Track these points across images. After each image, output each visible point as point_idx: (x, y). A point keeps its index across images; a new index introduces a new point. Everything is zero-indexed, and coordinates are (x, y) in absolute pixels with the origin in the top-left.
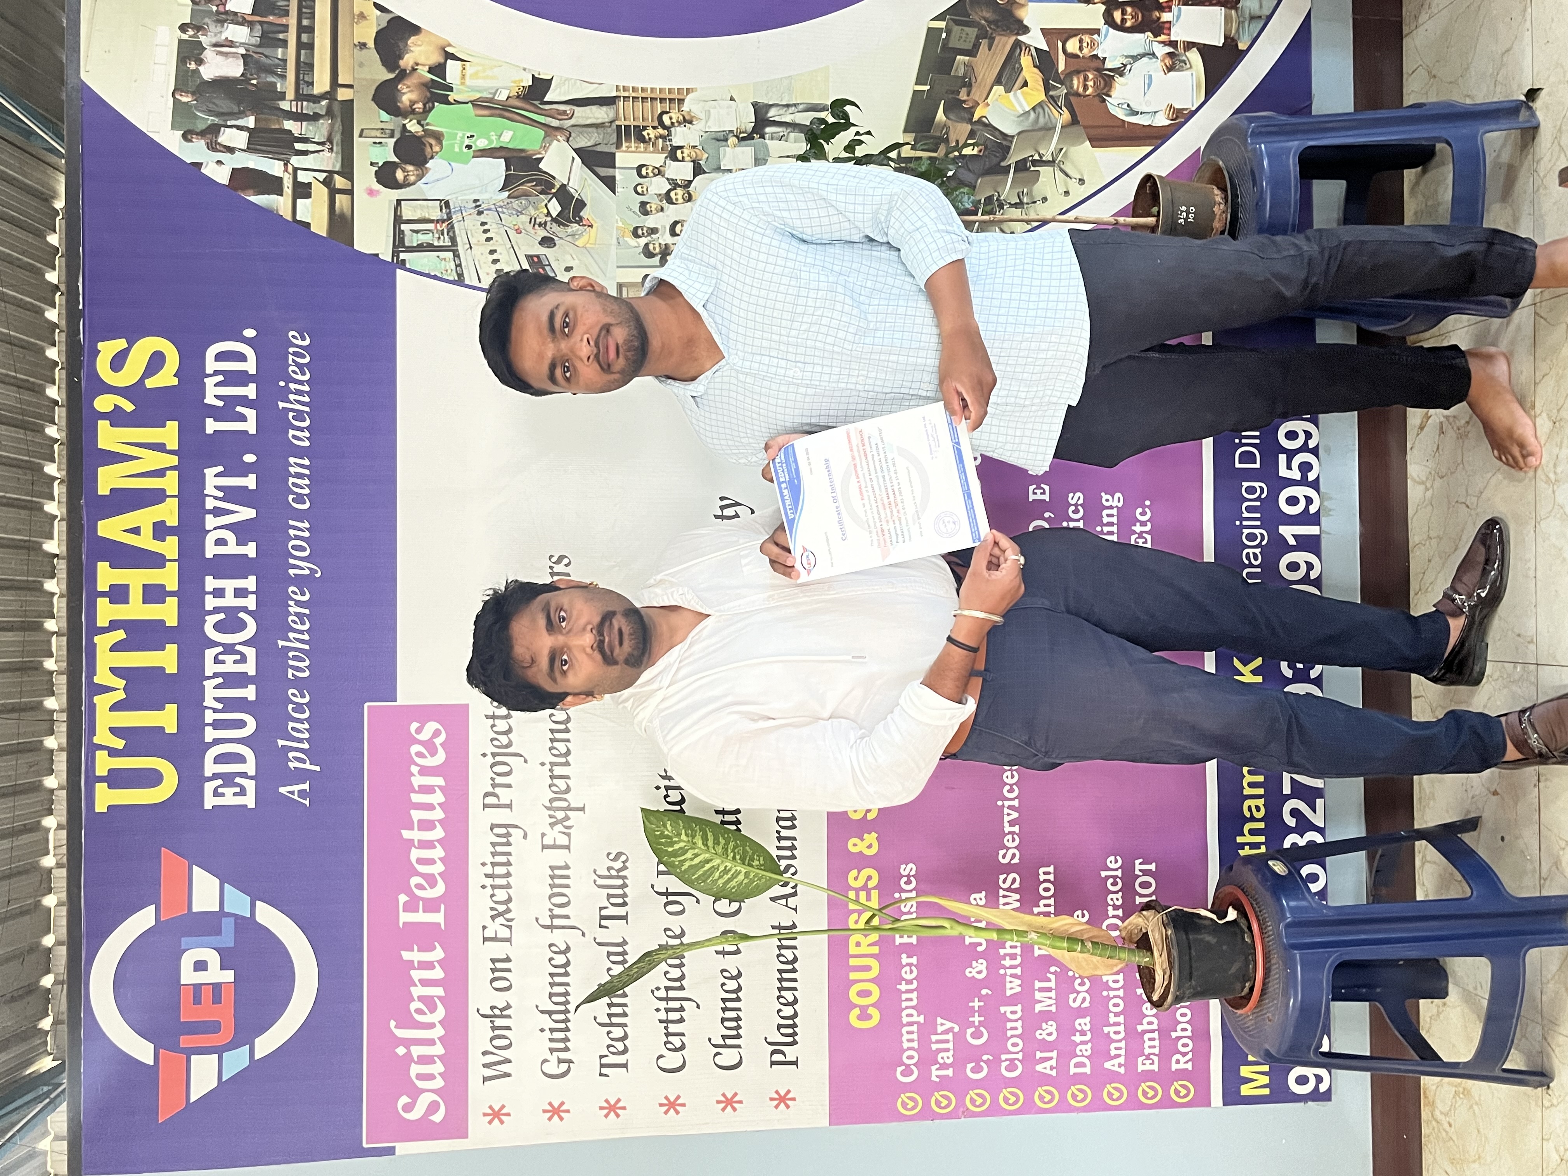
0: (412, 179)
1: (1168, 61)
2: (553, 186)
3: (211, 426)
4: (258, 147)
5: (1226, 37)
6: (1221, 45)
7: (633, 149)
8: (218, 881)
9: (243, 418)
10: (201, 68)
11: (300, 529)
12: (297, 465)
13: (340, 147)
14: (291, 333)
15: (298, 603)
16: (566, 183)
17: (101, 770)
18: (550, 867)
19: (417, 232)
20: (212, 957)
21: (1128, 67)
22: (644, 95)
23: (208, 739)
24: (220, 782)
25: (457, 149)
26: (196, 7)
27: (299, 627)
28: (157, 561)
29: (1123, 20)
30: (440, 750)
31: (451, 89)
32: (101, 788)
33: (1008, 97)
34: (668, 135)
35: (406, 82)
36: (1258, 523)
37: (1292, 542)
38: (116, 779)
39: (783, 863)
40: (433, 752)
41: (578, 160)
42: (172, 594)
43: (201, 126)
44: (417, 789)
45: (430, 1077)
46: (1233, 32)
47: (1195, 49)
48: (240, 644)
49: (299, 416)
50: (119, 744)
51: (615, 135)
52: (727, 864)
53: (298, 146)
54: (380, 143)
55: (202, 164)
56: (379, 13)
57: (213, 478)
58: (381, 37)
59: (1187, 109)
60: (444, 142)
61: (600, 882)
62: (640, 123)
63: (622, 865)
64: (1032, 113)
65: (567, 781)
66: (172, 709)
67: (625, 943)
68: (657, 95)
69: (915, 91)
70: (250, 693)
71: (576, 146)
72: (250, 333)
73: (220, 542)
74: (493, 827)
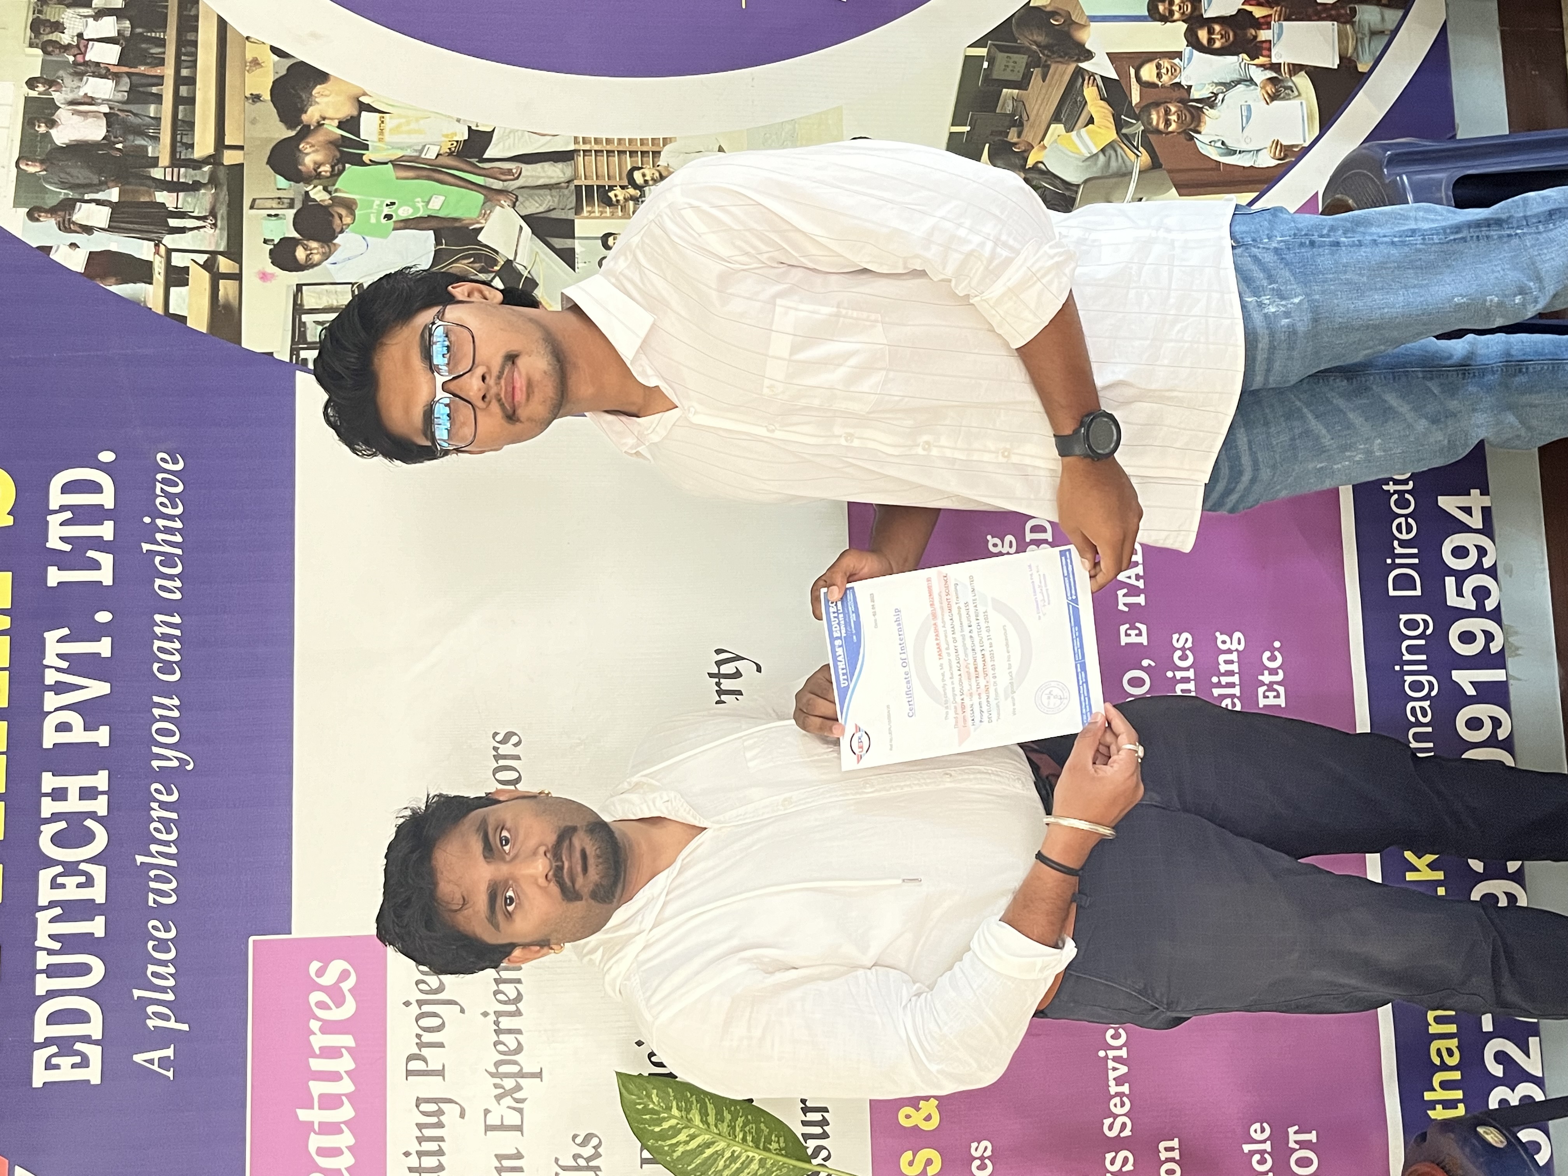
0: (316, 258)
1: (1270, 89)
2: (495, 262)
3: (54, 576)
4: (123, 225)
5: (1341, 58)
6: (1336, 67)
7: (597, 214)
9: (96, 566)
10: (53, 132)
11: (167, 707)
12: (164, 624)
13: (225, 222)
14: (160, 455)
15: (163, 805)
16: (512, 258)
18: (496, 1156)
21: (1220, 97)
22: (609, 148)
23: (40, 991)
24: (54, 1049)
25: (373, 220)
26: (49, 58)
27: (164, 837)
29: (1211, 41)
30: (349, 998)
31: (366, 147)
33: (1070, 136)
34: (641, 196)
35: (310, 140)
36: (1425, 668)
37: (1471, 691)
39: (812, 1144)
40: (339, 1002)
41: (527, 230)
43: (52, 202)
44: (317, 1052)
46: (1350, 51)
47: (1303, 73)
48: (86, 861)
49: (169, 561)
51: (574, 196)
52: (735, 1148)
53: (173, 222)
54: (276, 215)
55: (51, 247)
56: (276, 58)
57: (55, 644)
58: (279, 89)
59: (1297, 146)
60: (357, 212)
62: (606, 182)
63: (593, 1151)
64: (1101, 156)
65: (519, 1036)
68: (626, 147)
69: (951, 133)
70: (97, 927)
71: (523, 214)
72: (107, 457)
73: (64, 727)
74: (419, 1102)
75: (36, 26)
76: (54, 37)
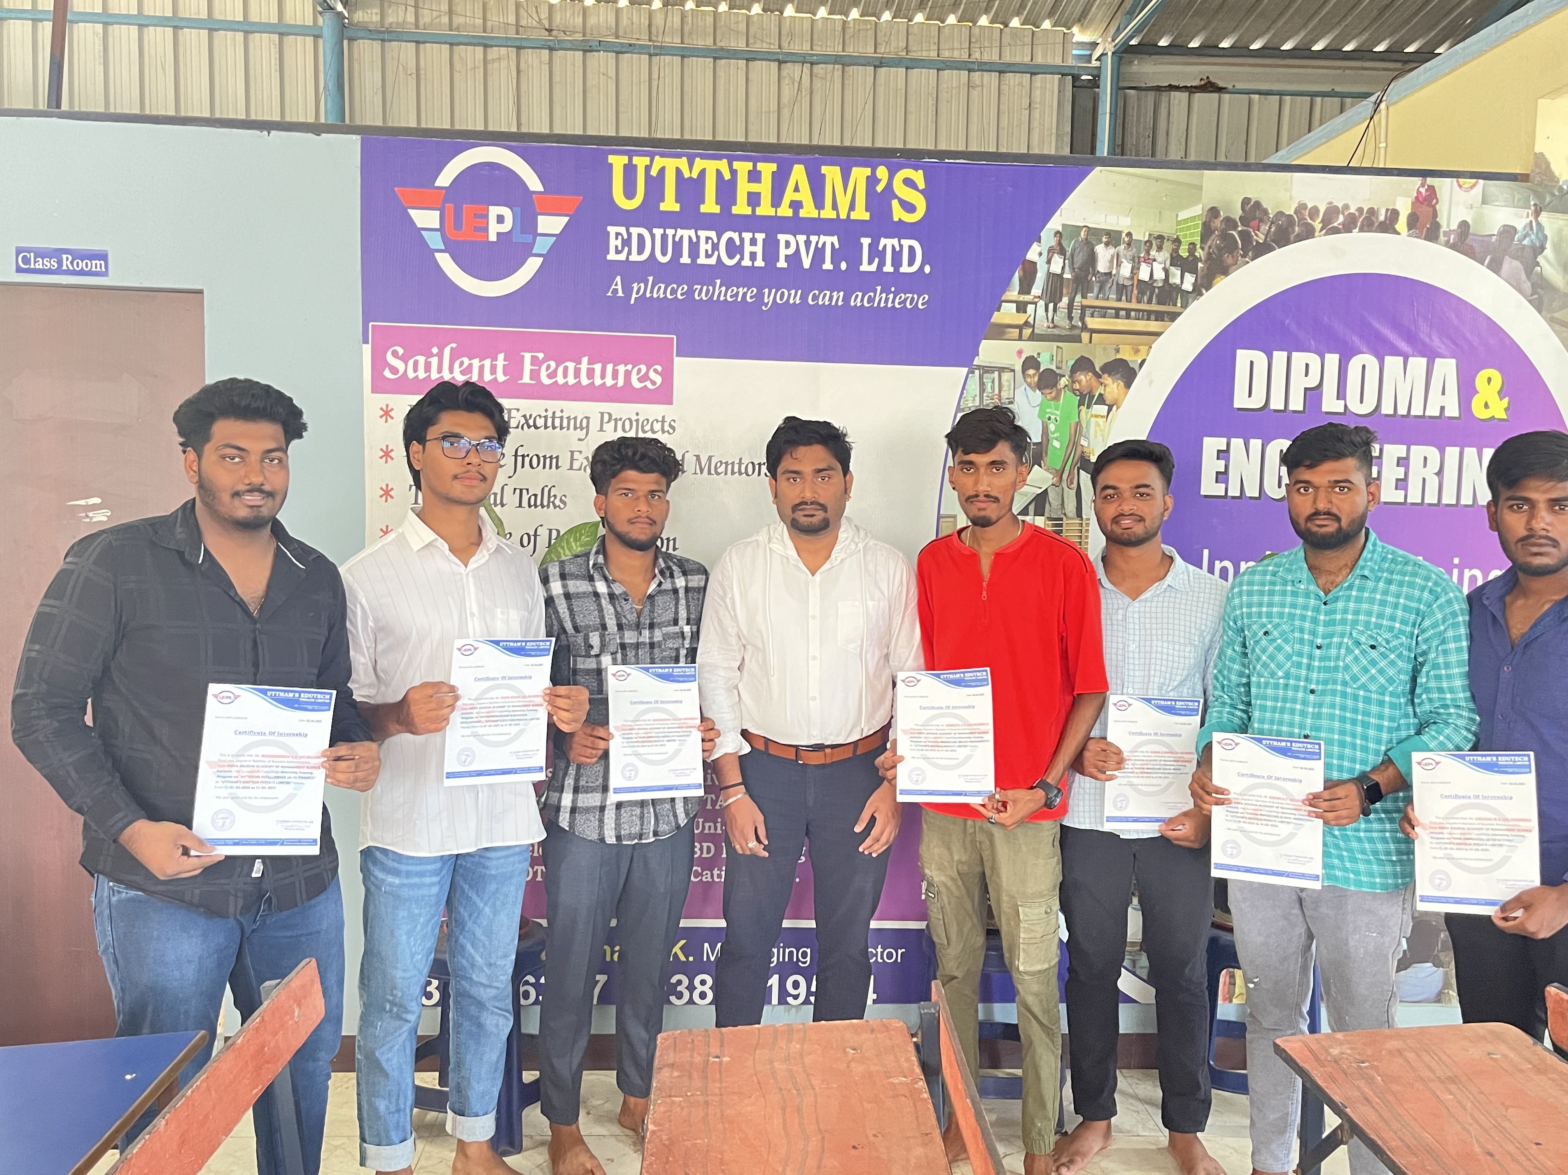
3: (866, 241)
8: (558, 232)
9: (870, 262)
10: (1102, 245)
11: (795, 297)
12: (838, 297)
14: (927, 297)
15: (745, 294)
17: (636, 160)
18: (558, 456)
19: (993, 382)
20: (507, 227)
23: (655, 231)
24: (626, 237)
25: (1048, 410)
27: (729, 294)
28: (776, 202)
30: (642, 385)
31: (1088, 408)
32: (625, 159)
36: (781, 960)
38: (630, 170)
40: (640, 380)
41: (1040, 491)
42: (754, 211)
43: (1064, 243)
44: (616, 368)
45: (415, 369)
48: (719, 255)
49: (871, 300)
50: (654, 172)
51: (1056, 517)
53: (1051, 306)
54: (1053, 360)
55: (1040, 243)
57: (830, 241)
58: (1123, 363)
60: (1053, 402)
61: (546, 490)
63: (557, 505)
66: (676, 207)
67: (503, 505)
70: (685, 259)
71: (1049, 490)
72: (927, 269)
73: (788, 245)
74: (588, 418)
75: (1161, 237)
76: (1154, 246)
